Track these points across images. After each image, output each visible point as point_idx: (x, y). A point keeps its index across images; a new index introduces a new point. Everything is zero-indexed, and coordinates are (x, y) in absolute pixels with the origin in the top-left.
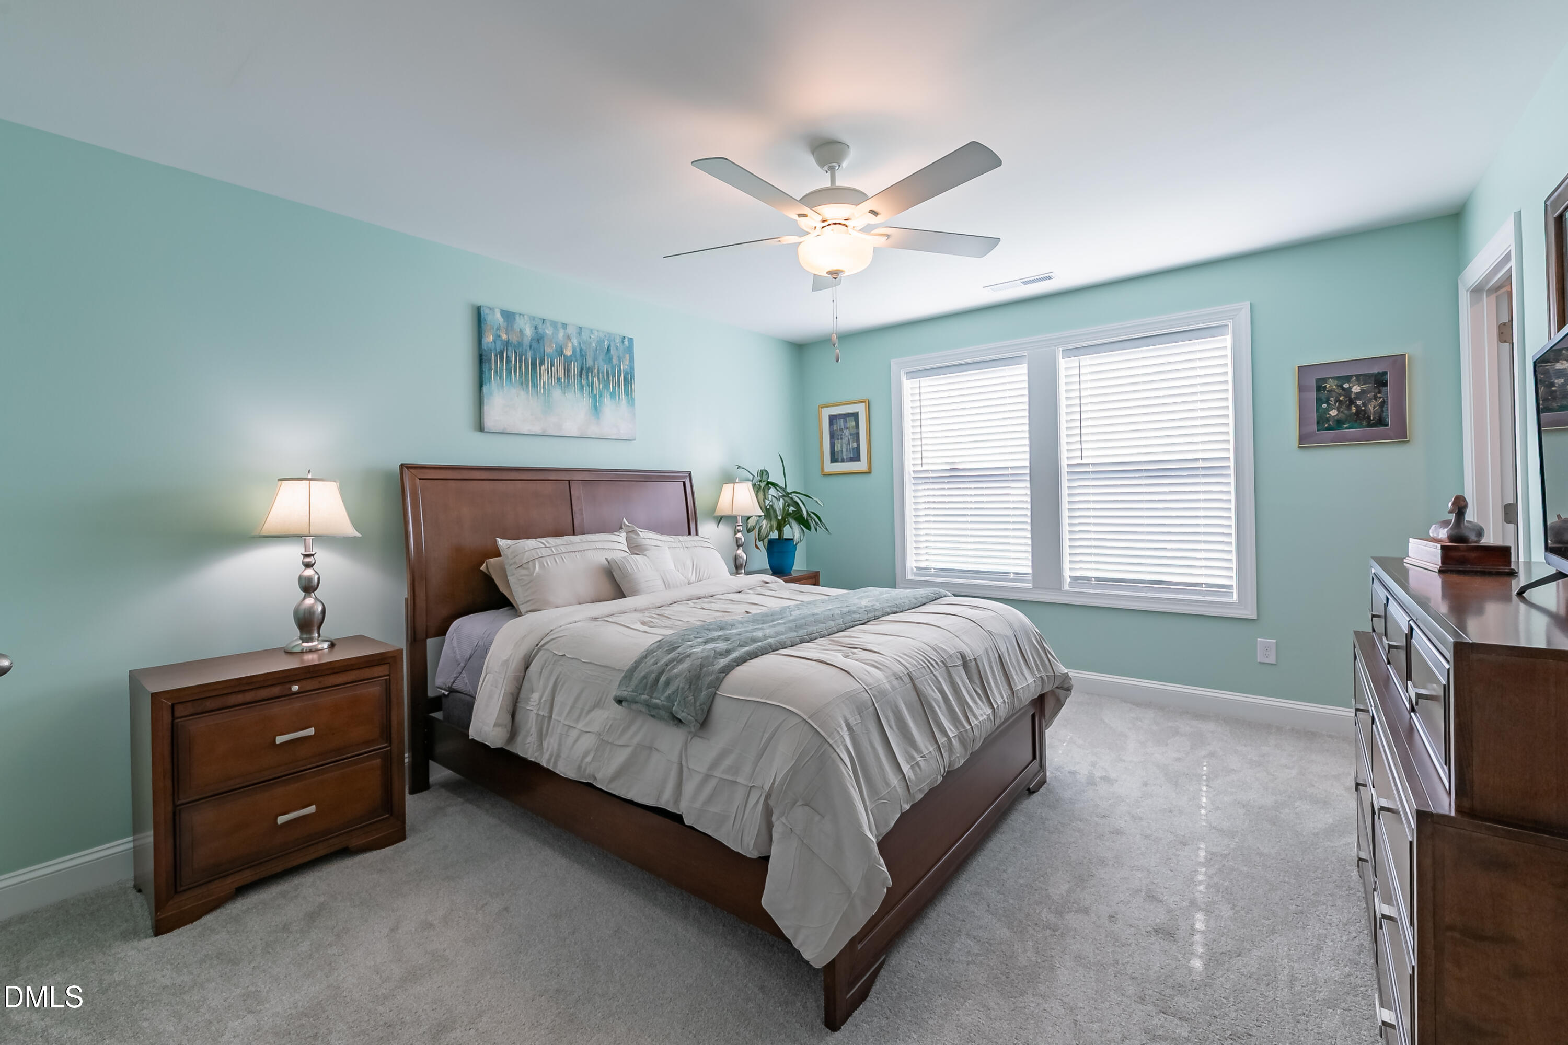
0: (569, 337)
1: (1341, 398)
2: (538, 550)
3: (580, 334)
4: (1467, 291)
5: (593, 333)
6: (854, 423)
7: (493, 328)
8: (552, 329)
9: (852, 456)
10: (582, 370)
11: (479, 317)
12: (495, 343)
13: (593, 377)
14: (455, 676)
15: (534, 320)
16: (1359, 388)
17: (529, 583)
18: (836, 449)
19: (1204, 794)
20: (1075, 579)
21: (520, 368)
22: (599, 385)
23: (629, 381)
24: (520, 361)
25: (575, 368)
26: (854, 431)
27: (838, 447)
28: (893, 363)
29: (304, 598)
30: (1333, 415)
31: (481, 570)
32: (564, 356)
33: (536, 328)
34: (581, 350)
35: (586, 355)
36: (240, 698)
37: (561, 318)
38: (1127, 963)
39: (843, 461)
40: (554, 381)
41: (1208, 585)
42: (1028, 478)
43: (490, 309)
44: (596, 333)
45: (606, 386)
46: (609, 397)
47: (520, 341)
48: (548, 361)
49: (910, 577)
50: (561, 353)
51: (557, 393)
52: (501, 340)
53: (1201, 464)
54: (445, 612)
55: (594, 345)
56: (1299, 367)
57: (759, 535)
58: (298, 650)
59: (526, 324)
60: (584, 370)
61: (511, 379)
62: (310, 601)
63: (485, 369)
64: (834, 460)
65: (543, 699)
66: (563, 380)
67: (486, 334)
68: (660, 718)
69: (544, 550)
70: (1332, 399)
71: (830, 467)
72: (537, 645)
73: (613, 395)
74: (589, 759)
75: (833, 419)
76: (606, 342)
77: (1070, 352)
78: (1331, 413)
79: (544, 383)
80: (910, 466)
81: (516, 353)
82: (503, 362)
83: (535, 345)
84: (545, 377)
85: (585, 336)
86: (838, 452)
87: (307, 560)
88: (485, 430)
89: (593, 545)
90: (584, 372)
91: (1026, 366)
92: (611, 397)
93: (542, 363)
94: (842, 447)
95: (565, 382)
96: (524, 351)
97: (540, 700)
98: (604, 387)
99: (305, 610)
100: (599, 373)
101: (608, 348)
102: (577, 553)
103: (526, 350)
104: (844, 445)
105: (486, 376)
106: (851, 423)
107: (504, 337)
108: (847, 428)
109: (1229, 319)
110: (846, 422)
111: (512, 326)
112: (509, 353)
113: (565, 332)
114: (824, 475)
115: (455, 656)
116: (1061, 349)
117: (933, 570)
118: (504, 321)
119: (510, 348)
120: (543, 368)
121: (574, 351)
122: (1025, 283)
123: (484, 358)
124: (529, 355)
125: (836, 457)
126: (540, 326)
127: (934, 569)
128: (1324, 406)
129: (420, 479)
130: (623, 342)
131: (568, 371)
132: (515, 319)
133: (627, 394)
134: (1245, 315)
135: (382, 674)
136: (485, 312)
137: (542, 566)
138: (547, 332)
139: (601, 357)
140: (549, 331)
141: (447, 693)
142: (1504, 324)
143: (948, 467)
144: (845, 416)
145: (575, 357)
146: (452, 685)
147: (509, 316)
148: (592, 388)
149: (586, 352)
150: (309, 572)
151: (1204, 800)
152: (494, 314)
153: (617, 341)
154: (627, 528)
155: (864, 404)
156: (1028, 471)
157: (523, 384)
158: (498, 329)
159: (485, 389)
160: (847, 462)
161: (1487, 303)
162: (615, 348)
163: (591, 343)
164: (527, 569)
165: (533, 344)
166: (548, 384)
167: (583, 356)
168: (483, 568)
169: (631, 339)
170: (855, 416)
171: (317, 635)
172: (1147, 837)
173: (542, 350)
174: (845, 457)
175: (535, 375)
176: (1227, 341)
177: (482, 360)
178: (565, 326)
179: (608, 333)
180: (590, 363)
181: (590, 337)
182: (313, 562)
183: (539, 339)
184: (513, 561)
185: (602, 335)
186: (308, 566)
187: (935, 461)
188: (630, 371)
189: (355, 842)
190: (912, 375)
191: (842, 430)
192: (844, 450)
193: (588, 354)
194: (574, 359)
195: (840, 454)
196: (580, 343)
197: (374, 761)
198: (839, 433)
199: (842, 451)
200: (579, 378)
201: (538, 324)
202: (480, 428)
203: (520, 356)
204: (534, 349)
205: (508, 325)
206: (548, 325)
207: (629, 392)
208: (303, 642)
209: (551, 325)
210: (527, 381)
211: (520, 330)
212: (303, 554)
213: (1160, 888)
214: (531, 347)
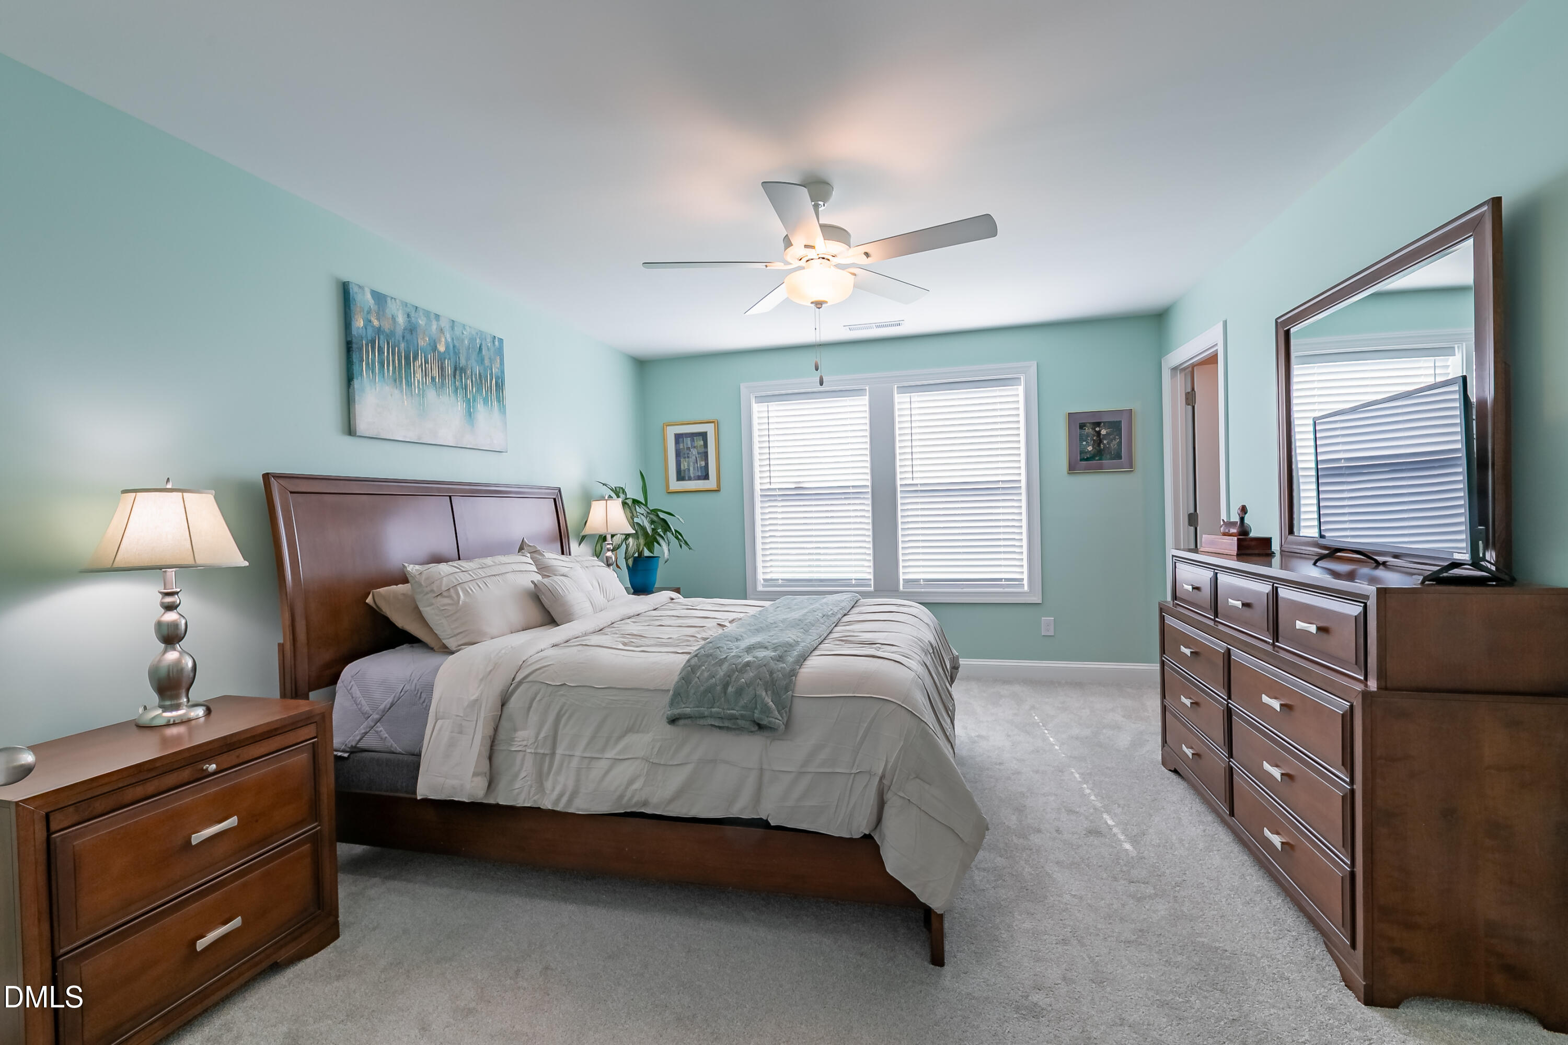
0: (441, 330)
1: (1095, 438)
2: (455, 575)
3: (453, 328)
4: (1169, 368)
5: (465, 329)
6: (702, 443)
7: (363, 312)
8: (425, 318)
9: (700, 475)
10: (455, 370)
11: (345, 293)
12: (366, 329)
13: (466, 379)
14: (363, 731)
15: (406, 306)
16: (1105, 431)
17: (455, 613)
18: (682, 467)
19: (1048, 735)
20: (907, 581)
21: (394, 361)
22: (472, 388)
23: (500, 386)
24: (393, 354)
25: (449, 370)
26: (703, 450)
27: (684, 465)
28: (743, 386)
29: (165, 652)
30: (1090, 450)
31: (367, 604)
32: (438, 352)
33: (408, 316)
34: (454, 347)
35: (460, 353)
36: (139, 791)
37: (434, 308)
38: (1089, 857)
39: (690, 479)
40: (429, 380)
41: (1007, 580)
42: (869, 496)
43: (360, 287)
44: (468, 329)
45: (479, 390)
46: (482, 402)
47: (392, 329)
48: (421, 355)
49: (760, 588)
50: (435, 349)
51: (431, 394)
52: (372, 326)
53: (1000, 485)
54: (327, 655)
55: (466, 342)
56: (1069, 413)
57: (626, 553)
58: (163, 722)
59: (398, 310)
60: (458, 370)
61: (383, 371)
62: (172, 656)
63: (355, 357)
64: (681, 477)
65: (542, 735)
66: (437, 380)
67: (356, 317)
68: (739, 730)
69: (461, 574)
70: (1089, 438)
71: (675, 485)
72: (513, 679)
73: (486, 401)
74: (636, 786)
75: (679, 437)
76: (478, 341)
77: (904, 389)
78: (1088, 448)
79: (418, 381)
80: (759, 485)
81: (388, 344)
82: (375, 353)
83: (408, 336)
84: (419, 375)
85: (458, 331)
86: (684, 471)
87: (169, 600)
88: (357, 434)
89: (509, 568)
90: (458, 372)
91: (867, 397)
92: (484, 404)
93: (415, 358)
94: (689, 466)
95: (439, 385)
96: (396, 341)
97: (537, 737)
98: (477, 391)
99: (169, 666)
100: (472, 375)
101: (480, 347)
102: (497, 577)
103: (399, 341)
104: (692, 464)
105: (356, 368)
106: (699, 442)
107: (376, 323)
108: (695, 447)
109: (1023, 373)
110: (694, 441)
111: (384, 311)
112: (381, 342)
113: (438, 324)
114: (669, 493)
115: (360, 709)
116: (896, 386)
117: (780, 581)
118: (375, 304)
119: (382, 337)
120: (418, 363)
121: (447, 347)
122: (878, 327)
123: (354, 346)
124: (402, 346)
125: (682, 474)
126: (412, 314)
127: (782, 580)
128: (1084, 443)
129: (291, 492)
130: (494, 342)
131: (442, 369)
132: (386, 302)
133: (499, 401)
134: (1034, 369)
135: (308, 737)
136: (354, 290)
137: (466, 592)
138: (420, 322)
139: (474, 356)
140: (422, 322)
141: (346, 755)
142: (1189, 393)
143: (793, 486)
144: (693, 435)
145: (449, 354)
146: (357, 744)
147: (380, 298)
148: (465, 389)
149: (459, 350)
150: (171, 616)
151: (1051, 739)
152: (364, 294)
153: (488, 340)
154: (528, 548)
155: (713, 424)
156: (869, 490)
157: (397, 381)
158: (369, 312)
159: (356, 383)
160: (694, 480)
161: (1180, 377)
162: (486, 348)
163: (463, 341)
164: (450, 597)
165: (405, 335)
166: (423, 384)
167: (457, 353)
168: (369, 600)
169: (501, 339)
170: (704, 435)
171: (185, 700)
172: (1037, 772)
173: (415, 342)
174: (692, 475)
175: (409, 371)
176: (1020, 390)
177: (349, 348)
178: (437, 317)
179: (480, 331)
180: (463, 362)
181: (463, 334)
182: (178, 602)
183: (412, 329)
184: (429, 589)
185: (474, 333)
186: (170, 608)
187: (782, 479)
188: (501, 375)
189: (283, 955)
190: (761, 399)
191: (688, 449)
192: (691, 469)
193: (461, 351)
194: (448, 357)
195: (687, 472)
196: (453, 339)
197: (303, 848)
198: (687, 452)
199: (689, 470)
200: (453, 379)
201: (411, 311)
202: (350, 430)
203: (393, 348)
204: (407, 341)
205: (379, 308)
206: (421, 314)
207: (500, 400)
208: (163, 712)
209: (423, 314)
210: (401, 377)
211: (393, 316)
212: (161, 593)
213: (1070, 804)
214: (403, 337)
